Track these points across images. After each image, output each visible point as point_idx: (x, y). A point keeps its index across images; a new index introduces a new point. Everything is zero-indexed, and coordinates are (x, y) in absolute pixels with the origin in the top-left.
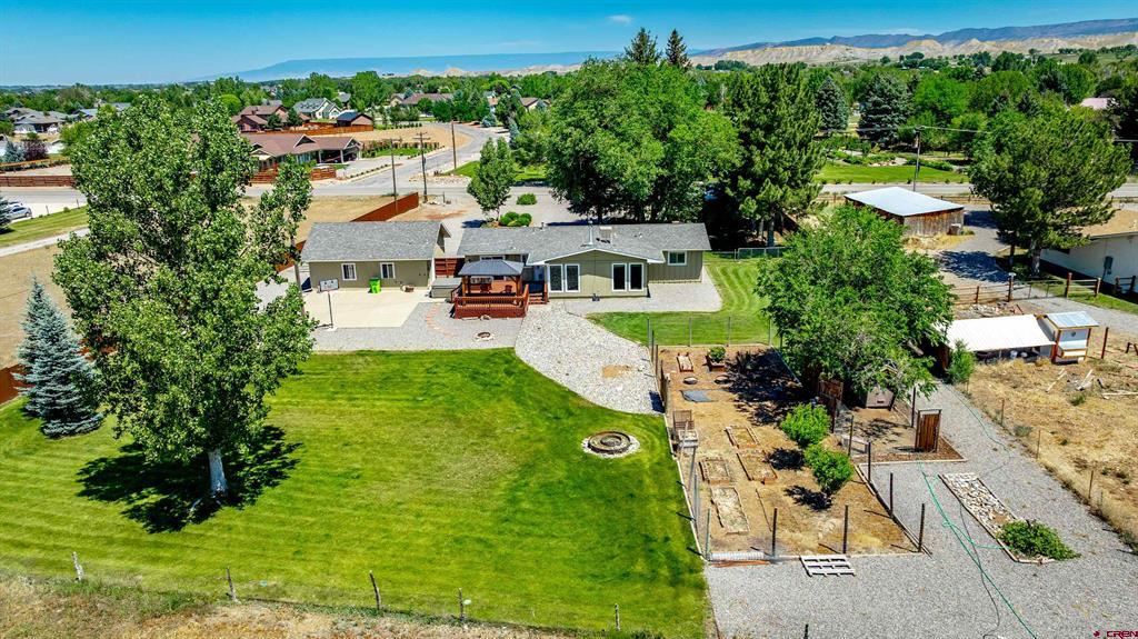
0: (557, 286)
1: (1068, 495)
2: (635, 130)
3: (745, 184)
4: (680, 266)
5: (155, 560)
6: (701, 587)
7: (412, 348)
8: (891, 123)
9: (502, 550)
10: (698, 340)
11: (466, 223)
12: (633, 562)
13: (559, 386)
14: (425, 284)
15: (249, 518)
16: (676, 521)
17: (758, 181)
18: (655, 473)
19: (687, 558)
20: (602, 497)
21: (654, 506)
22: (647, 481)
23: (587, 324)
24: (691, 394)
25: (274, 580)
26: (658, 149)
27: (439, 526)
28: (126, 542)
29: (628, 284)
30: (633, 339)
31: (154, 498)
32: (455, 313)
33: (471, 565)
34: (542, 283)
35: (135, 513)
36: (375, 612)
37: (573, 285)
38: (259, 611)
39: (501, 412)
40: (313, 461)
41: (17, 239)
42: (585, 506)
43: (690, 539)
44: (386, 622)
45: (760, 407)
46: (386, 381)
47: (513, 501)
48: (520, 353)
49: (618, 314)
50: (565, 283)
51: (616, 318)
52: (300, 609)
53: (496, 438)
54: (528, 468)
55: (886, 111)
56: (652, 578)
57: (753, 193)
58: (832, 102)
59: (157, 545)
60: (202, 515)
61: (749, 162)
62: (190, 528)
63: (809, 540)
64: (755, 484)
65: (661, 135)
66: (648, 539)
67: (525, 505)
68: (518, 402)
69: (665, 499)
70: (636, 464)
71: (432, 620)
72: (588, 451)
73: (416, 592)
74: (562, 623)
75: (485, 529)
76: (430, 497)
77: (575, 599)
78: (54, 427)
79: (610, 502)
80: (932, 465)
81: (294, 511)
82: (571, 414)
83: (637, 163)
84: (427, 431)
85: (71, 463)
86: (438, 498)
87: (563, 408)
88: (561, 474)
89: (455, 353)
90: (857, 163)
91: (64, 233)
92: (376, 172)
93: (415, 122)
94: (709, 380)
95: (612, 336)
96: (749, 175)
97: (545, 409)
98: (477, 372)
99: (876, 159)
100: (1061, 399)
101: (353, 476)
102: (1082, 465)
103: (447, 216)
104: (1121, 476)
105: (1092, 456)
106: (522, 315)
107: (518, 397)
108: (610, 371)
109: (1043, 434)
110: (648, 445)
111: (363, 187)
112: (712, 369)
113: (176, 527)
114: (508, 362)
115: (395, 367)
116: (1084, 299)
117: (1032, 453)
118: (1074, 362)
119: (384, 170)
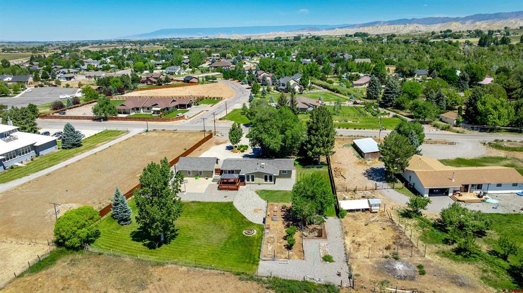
0: (248, 180)
1: (344, 249)
2: (274, 133)
3: (309, 146)
4: (286, 174)
5: (152, 255)
6: (258, 265)
7: (207, 201)
8: (393, 97)
9: (221, 256)
10: (282, 201)
11: (227, 147)
12: (247, 259)
13: (242, 215)
14: (211, 177)
15: (170, 247)
16: (258, 251)
17: (313, 145)
18: (257, 240)
19: (257, 259)
20: (244, 245)
21: (255, 248)
22: (255, 242)
23: (255, 194)
24: (274, 219)
25: (176, 260)
26: (280, 137)
27: (209, 250)
28: (145, 251)
29: (268, 181)
30: (265, 200)
31: (148, 242)
32: (219, 189)
33: (214, 259)
34: (244, 179)
35: (145, 245)
36: (195, 267)
37: (253, 180)
38: (174, 266)
39: (226, 222)
40: (182, 234)
41: (84, 149)
42: (240, 247)
43: (259, 255)
44: (197, 269)
45: (289, 223)
46: (200, 212)
47: (225, 245)
48: (235, 204)
49: (264, 190)
50: (250, 180)
51: (263, 192)
52: (182, 266)
53: (224, 229)
54: (230, 238)
55: (390, 93)
56: (248, 263)
57: (311, 150)
58: (374, 85)
59: (152, 252)
60: (159, 246)
61: (311, 140)
62: (157, 249)
63: (283, 256)
64: (278, 243)
65: (282, 132)
66: (251, 255)
67: (228, 246)
68: (231, 219)
69: (257, 246)
70: (254, 238)
71: (206, 269)
72: (244, 234)
73: (203, 263)
74: (230, 270)
75: (218, 251)
76: (207, 244)
77: (233, 266)
78: (122, 223)
79: (246, 246)
80: (318, 241)
81: (179, 246)
82: (243, 223)
83: (275, 143)
84: (208, 227)
85: (128, 232)
86: (209, 244)
87: (243, 221)
88: (237, 239)
89: (218, 203)
90: (375, 115)
91: (99, 146)
92: (199, 115)
93: (215, 81)
94: (280, 215)
95: (260, 199)
96: (310, 144)
97: (237, 222)
98: (222, 210)
99: (383, 114)
100: (363, 224)
101: (191, 238)
102: (353, 242)
103: (221, 143)
104: (360, 245)
105: (358, 239)
106: (237, 190)
107: (231, 218)
108: (256, 211)
109: (351, 234)
110: (258, 233)
111: (194, 125)
112: (282, 211)
113: (154, 248)
114: (231, 207)
115: (202, 207)
116: (398, 189)
117: (344, 239)
118: (376, 212)
119: (202, 113)
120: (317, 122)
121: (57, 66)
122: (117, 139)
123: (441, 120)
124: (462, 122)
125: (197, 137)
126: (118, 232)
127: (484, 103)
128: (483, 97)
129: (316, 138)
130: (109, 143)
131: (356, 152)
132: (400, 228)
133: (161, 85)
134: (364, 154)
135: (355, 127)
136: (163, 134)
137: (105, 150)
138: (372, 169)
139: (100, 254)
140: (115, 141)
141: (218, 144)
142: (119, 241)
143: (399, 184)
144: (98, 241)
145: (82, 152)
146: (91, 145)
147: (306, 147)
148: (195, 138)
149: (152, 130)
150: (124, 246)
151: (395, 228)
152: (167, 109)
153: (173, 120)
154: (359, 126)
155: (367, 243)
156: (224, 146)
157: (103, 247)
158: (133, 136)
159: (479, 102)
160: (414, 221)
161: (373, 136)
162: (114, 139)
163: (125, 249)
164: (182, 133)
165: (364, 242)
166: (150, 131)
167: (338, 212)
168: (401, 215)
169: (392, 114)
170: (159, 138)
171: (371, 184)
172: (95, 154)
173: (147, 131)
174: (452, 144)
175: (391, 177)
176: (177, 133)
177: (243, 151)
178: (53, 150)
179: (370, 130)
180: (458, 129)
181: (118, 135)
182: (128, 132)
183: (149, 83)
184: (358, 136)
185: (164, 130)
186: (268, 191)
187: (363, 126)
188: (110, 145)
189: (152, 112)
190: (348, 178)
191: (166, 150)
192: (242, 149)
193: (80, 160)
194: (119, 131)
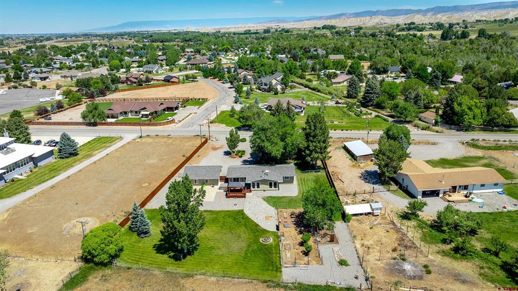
0: (254, 187)
1: (355, 252)
2: (275, 141)
4: (288, 180)
5: (179, 267)
6: (281, 272)
7: (218, 209)
8: (373, 97)
9: (245, 265)
10: (289, 207)
12: (269, 266)
13: (255, 223)
14: (217, 185)
15: (194, 258)
16: (278, 258)
17: (311, 151)
18: (275, 247)
19: (279, 266)
20: (264, 253)
21: (274, 255)
22: (274, 249)
23: (262, 201)
24: (285, 225)
25: (203, 271)
26: (282, 144)
27: (233, 260)
28: (172, 263)
29: (273, 187)
30: (273, 207)
31: (172, 254)
32: (227, 197)
33: (239, 268)
34: (250, 186)
35: (170, 257)
36: (224, 277)
37: (258, 187)
38: (203, 277)
39: (242, 231)
40: (203, 244)
42: (261, 255)
43: (280, 263)
44: (226, 278)
45: (301, 229)
46: (214, 221)
47: (246, 254)
48: (247, 212)
49: (270, 197)
50: (256, 187)
52: (210, 276)
53: (241, 238)
54: (249, 246)
55: (371, 93)
56: (273, 270)
57: (309, 155)
58: (354, 84)
59: (178, 264)
60: (184, 257)
61: (309, 146)
62: (183, 260)
63: (302, 262)
64: (295, 250)
66: (273, 262)
67: (249, 255)
68: (246, 228)
69: (277, 253)
70: (271, 245)
71: (234, 278)
72: (261, 242)
73: (230, 273)
74: (257, 278)
75: (241, 260)
76: (229, 253)
77: (258, 274)
78: (142, 235)
79: (266, 254)
80: (331, 246)
81: (203, 256)
82: (258, 231)
83: (276, 150)
84: (226, 236)
85: (150, 245)
86: (231, 253)
87: (256, 230)
88: (256, 247)
89: (229, 211)
90: (358, 116)
91: (95, 155)
92: (188, 118)
93: (195, 80)
94: (290, 221)
95: (268, 205)
96: (309, 150)
97: (252, 230)
98: (235, 218)
99: (365, 114)
100: (368, 227)
101: (212, 248)
102: (363, 245)
103: (218, 148)
104: (369, 248)
105: (366, 243)
106: (245, 197)
107: (246, 226)
108: (267, 218)
109: (359, 237)
110: (274, 240)
111: (186, 129)
112: (291, 217)
113: (180, 260)
114: (242, 215)
115: (215, 216)
116: (394, 192)
117: (354, 242)
118: (378, 215)
119: (191, 116)
120: (315, 129)
121: (26, 65)
122: (113, 146)
123: (420, 119)
124: (440, 122)
125: (192, 142)
126: (140, 245)
127: (460, 104)
128: (459, 99)
129: (315, 144)
130: (105, 151)
131: (348, 155)
132: (402, 230)
133: (142, 85)
134: (357, 157)
135: (343, 129)
136: (157, 140)
137: (103, 158)
138: (366, 171)
139: (129, 268)
140: (111, 148)
141: (214, 149)
142: (143, 254)
143: (394, 187)
144: (123, 255)
145: (80, 161)
146: (87, 153)
147: (305, 153)
148: (190, 143)
149: (145, 135)
150: (150, 259)
151: (398, 230)
152: (156, 112)
153: (164, 124)
154: (345, 127)
155: (375, 246)
156: (221, 152)
157: (129, 261)
158: (128, 143)
159: (455, 104)
160: (413, 223)
161: (361, 138)
162: (109, 147)
163: (151, 262)
164: (176, 138)
165: (372, 245)
166: (144, 137)
167: (344, 217)
168: (401, 217)
169: (374, 114)
170: (154, 144)
171: (368, 187)
172: (95, 163)
173: (141, 137)
174: (434, 144)
175: (385, 180)
176: (171, 138)
177: (241, 157)
178: (51, 160)
179: (357, 132)
180: (436, 128)
181: (112, 142)
182: (121, 138)
183: (129, 83)
184: (346, 138)
185: (157, 135)
186: (274, 198)
187: (350, 127)
188: (108, 153)
189: (141, 116)
190: (347, 182)
191: (166, 157)
192: (240, 154)
193: (80, 171)
194: (112, 138)
